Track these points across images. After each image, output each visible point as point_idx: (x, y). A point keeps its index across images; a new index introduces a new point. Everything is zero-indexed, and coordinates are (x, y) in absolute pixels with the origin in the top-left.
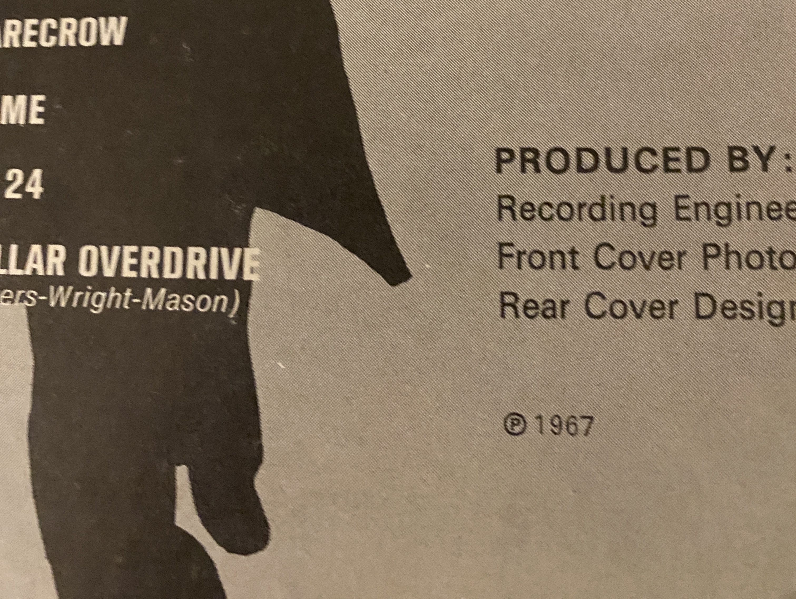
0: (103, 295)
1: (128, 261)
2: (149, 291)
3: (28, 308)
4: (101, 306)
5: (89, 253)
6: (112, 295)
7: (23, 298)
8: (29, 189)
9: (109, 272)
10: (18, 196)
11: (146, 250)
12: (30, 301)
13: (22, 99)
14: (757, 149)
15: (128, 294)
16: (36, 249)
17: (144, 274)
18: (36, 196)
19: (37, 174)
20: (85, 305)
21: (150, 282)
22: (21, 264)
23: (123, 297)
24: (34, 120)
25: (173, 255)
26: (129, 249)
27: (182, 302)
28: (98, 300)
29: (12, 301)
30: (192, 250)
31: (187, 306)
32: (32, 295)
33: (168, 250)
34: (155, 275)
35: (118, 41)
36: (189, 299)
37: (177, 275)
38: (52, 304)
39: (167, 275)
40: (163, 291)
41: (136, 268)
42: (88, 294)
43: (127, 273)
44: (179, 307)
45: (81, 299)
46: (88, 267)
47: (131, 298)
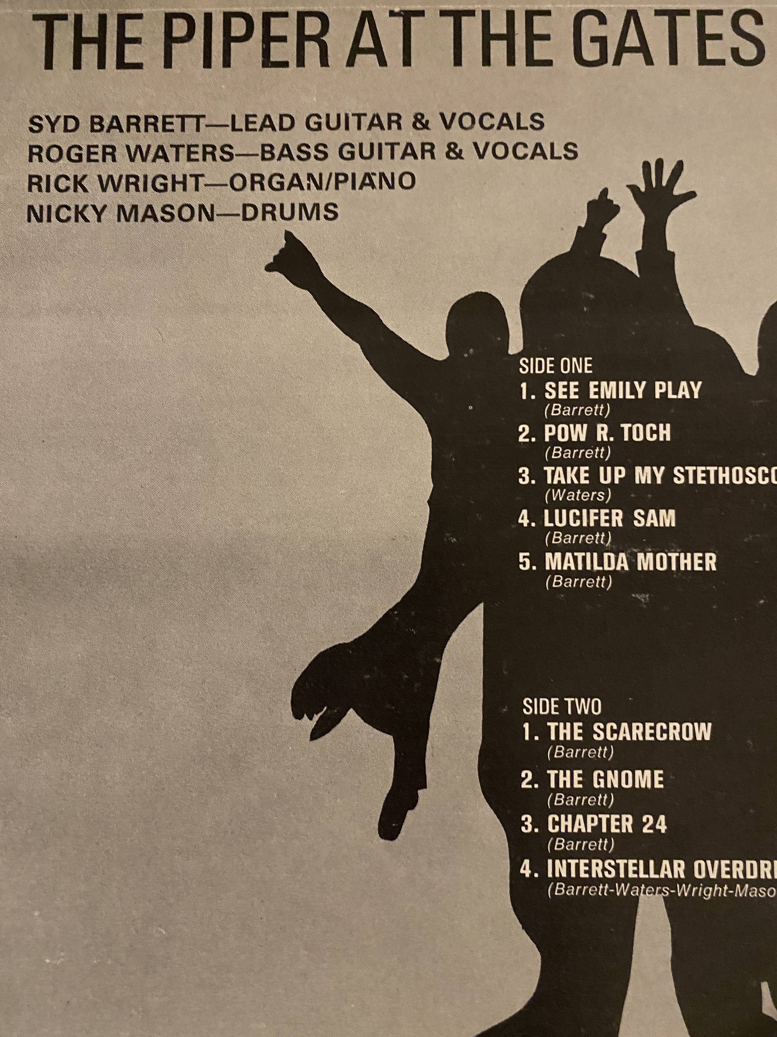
0: (711, 889)
1: (724, 869)
2: (738, 886)
3: (664, 897)
4: (710, 895)
5: (700, 865)
6: (716, 888)
7: (660, 892)
8: (658, 827)
9: (713, 876)
10: (651, 831)
11: (735, 862)
12: (665, 893)
13: (648, 773)
15: (726, 888)
16: (666, 863)
17: (735, 876)
18: (663, 831)
19: (662, 818)
20: (700, 894)
21: (738, 880)
22: (657, 871)
23: (723, 890)
24: (657, 785)
25: (752, 865)
26: (724, 862)
27: (759, 892)
29: (654, 893)
30: (762, 862)
31: (762, 894)
32: (666, 889)
33: (748, 863)
34: (741, 876)
35: (707, 738)
36: (763, 890)
37: (755, 876)
38: (679, 895)
39: (749, 876)
40: (747, 886)
41: (730, 873)
42: (701, 888)
43: (724, 876)
44: (758, 895)
45: (697, 892)
46: (700, 873)
47: (727, 890)
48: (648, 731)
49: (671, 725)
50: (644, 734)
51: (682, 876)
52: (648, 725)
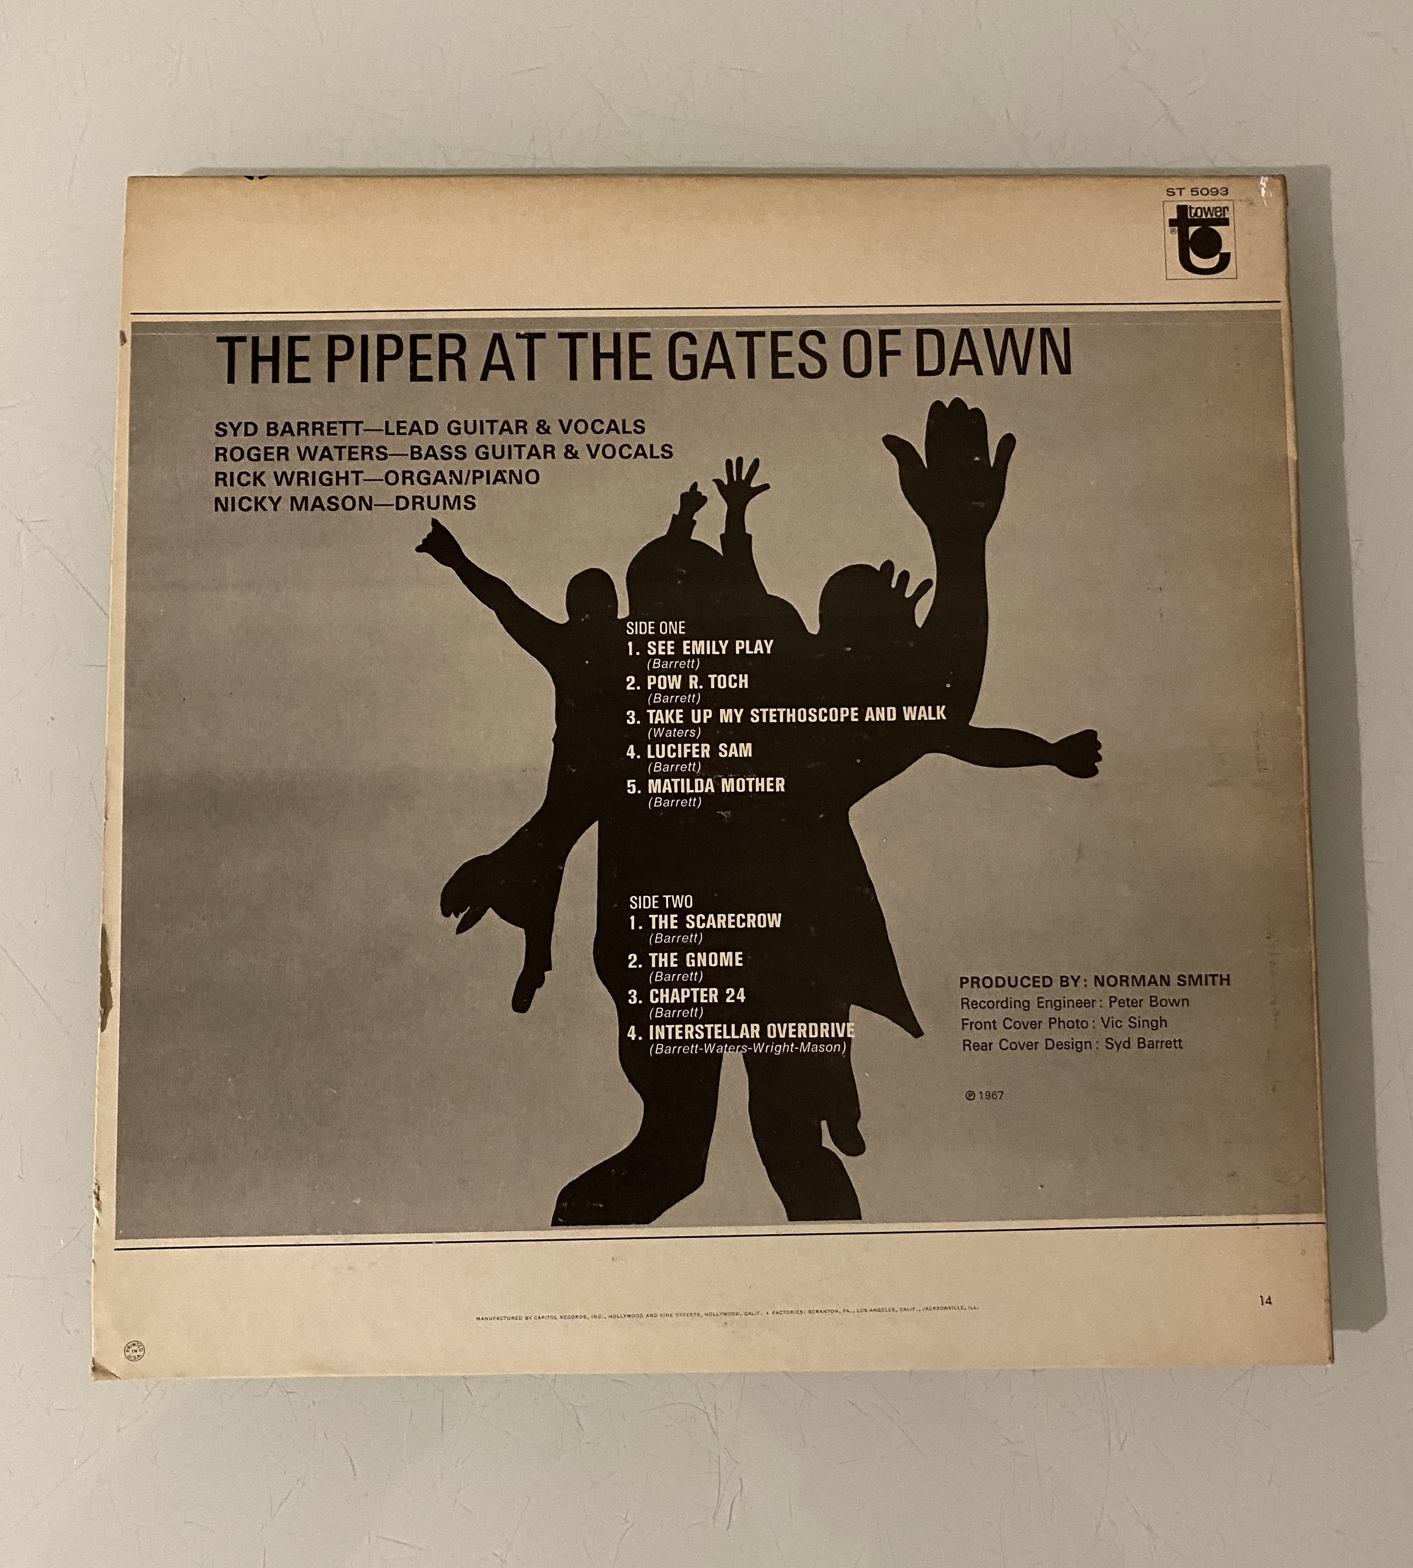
0: (780, 1046)
2: (802, 1044)
3: (743, 1054)
5: (772, 1027)
6: (784, 1046)
8: (738, 998)
9: (782, 1036)
10: (733, 1001)
13: (730, 954)
14: (1072, 977)
15: (792, 1045)
16: (744, 1026)
17: (800, 1036)
18: (742, 1001)
21: (803, 1039)
22: (738, 1033)
23: (790, 1047)
24: (737, 964)
25: (813, 1027)
27: (819, 1048)
28: (778, 1049)
29: (735, 1050)
30: (822, 1025)
31: (822, 1050)
32: (744, 1047)
33: (811, 1025)
34: (805, 1036)
35: (778, 925)
36: (822, 1046)
38: (755, 1051)
39: (811, 1036)
40: (809, 1043)
41: (796, 1033)
43: (791, 1036)
44: (818, 1050)
45: (769, 1049)
46: (772, 1034)
48: (730, 921)
49: (749, 915)
50: (727, 923)
51: (758, 1036)
52: (730, 916)
